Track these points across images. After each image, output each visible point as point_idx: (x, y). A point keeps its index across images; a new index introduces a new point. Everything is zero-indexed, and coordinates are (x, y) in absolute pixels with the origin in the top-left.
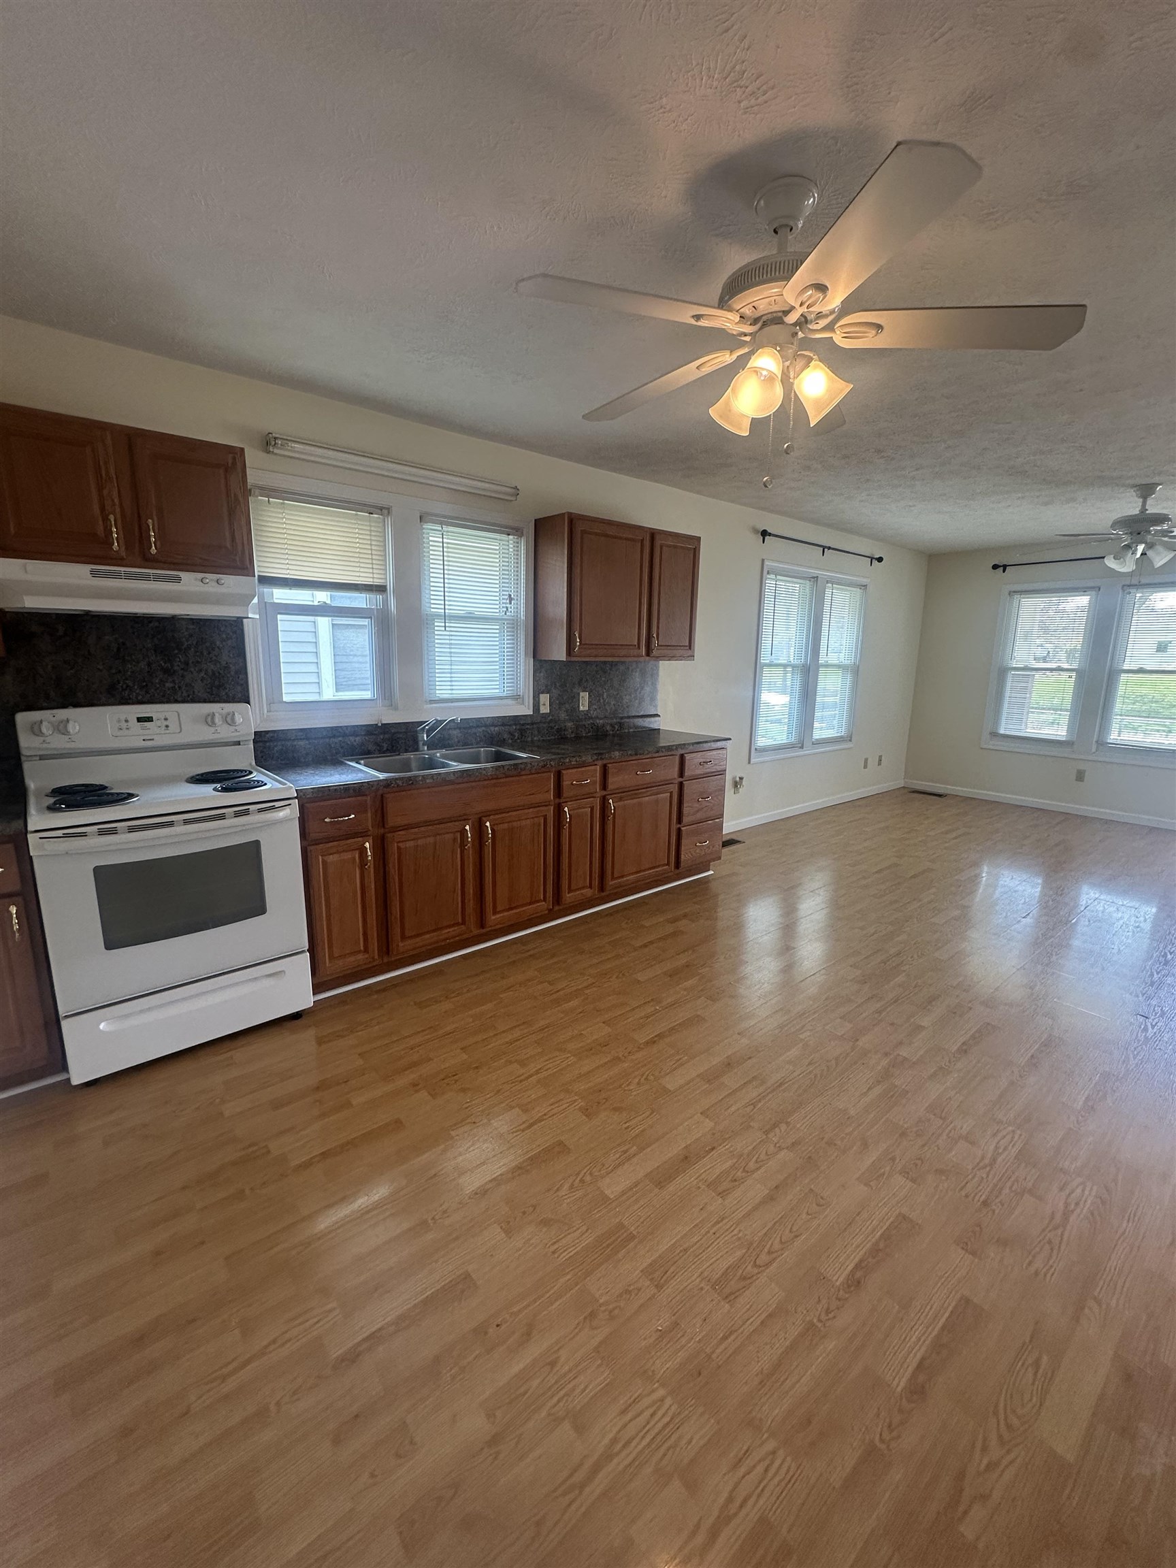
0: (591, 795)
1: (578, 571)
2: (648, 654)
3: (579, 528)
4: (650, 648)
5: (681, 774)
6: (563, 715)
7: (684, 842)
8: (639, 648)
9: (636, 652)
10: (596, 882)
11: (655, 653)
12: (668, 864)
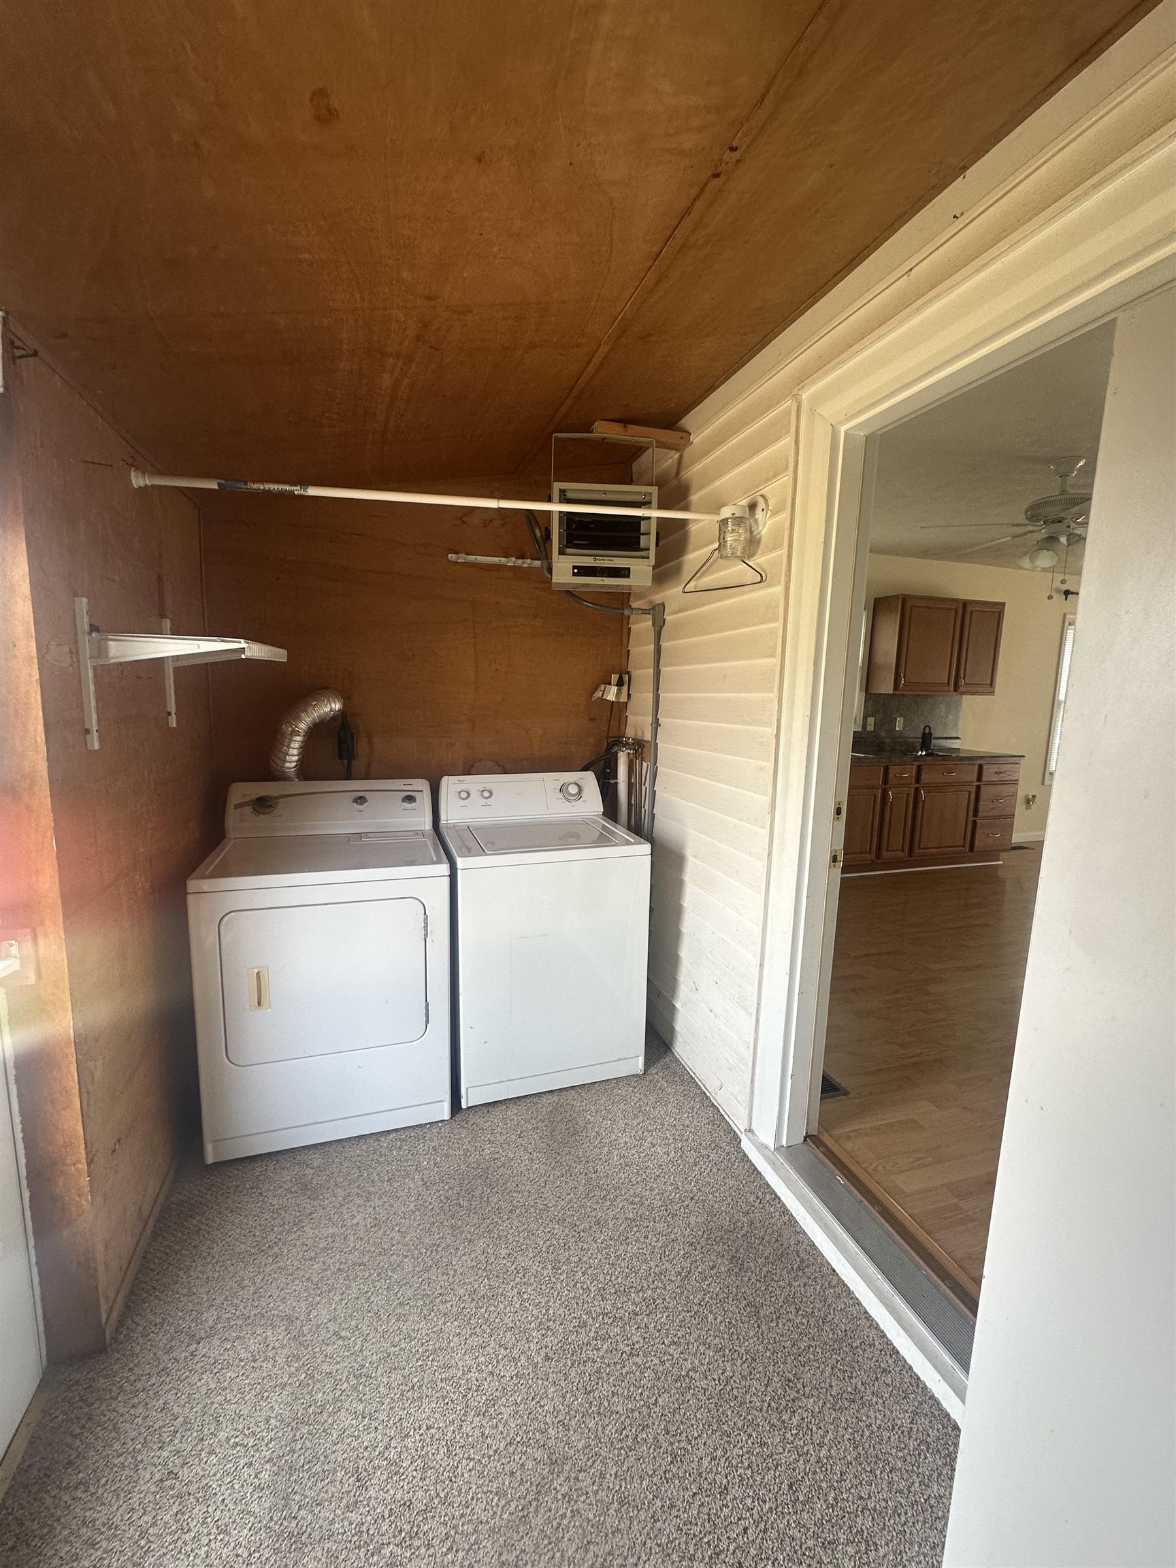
0: (907, 785)
1: (907, 633)
2: (955, 690)
3: (909, 604)
4: (956, 686)
5: (979, 779)
6: (883, 734)
7: (978, 831)
8: (948, 685)
9: (945, 688)
10: (907, 849)
11: (961, 689)
12: (964, 846)
